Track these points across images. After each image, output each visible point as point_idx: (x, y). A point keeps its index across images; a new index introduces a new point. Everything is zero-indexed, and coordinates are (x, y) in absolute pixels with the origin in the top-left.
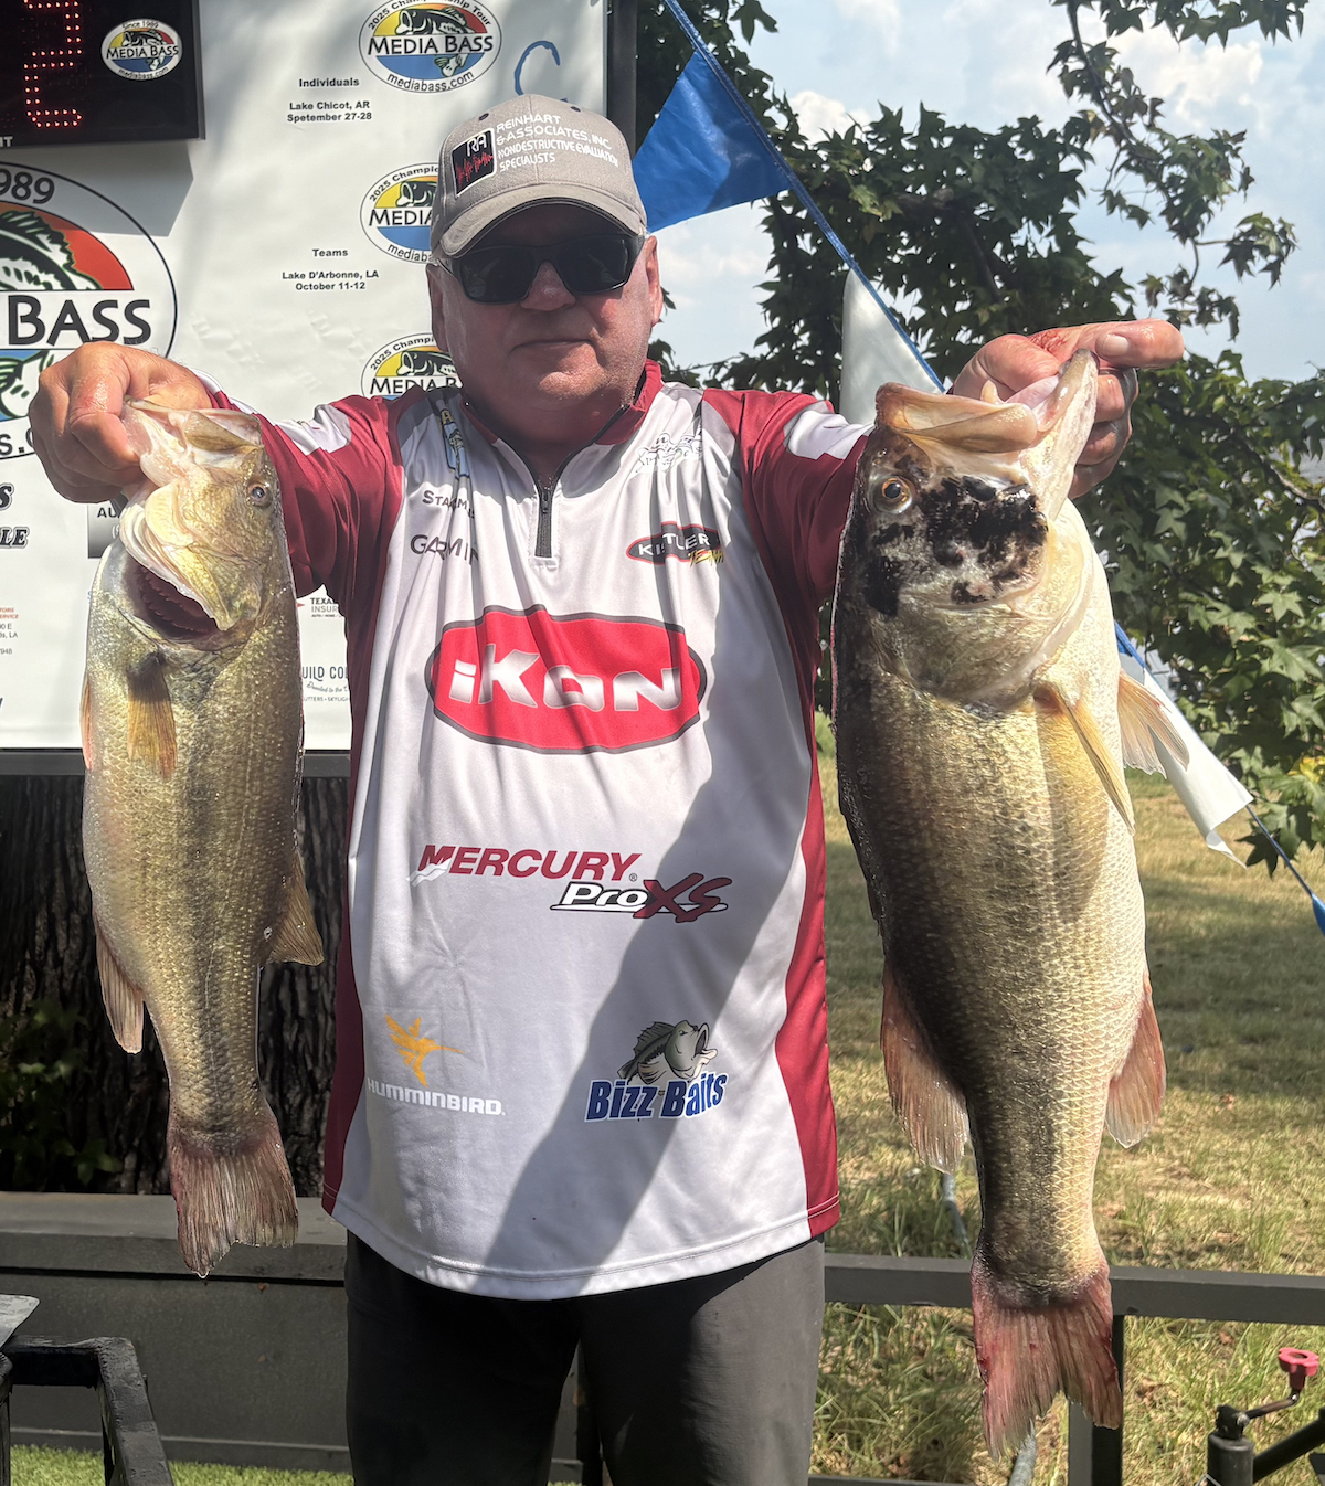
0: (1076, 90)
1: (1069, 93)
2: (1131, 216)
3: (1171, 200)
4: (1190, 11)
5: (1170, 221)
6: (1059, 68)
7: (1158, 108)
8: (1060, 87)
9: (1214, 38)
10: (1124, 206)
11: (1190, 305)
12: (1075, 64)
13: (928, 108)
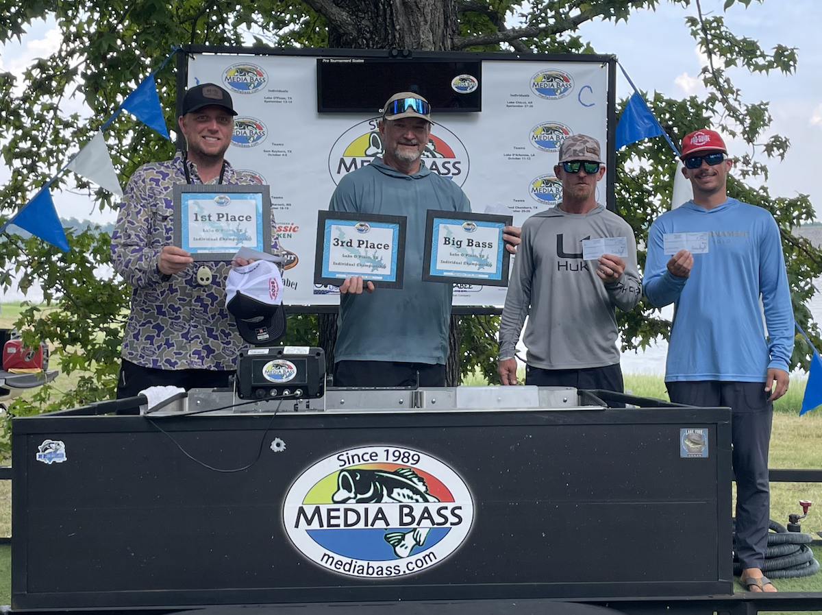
0: (709, 84)
1: (706, 86)
2: (730, 134)
3: (745, 128)
4: (755, 62)
5: (744, 136)
6: (702, 76)
7: (739, 93)
8: (703, 84)
9: (764, 71)
10: (727, 130)
11: (750, 168)
12: (709, 75)
13: (657, 92)
